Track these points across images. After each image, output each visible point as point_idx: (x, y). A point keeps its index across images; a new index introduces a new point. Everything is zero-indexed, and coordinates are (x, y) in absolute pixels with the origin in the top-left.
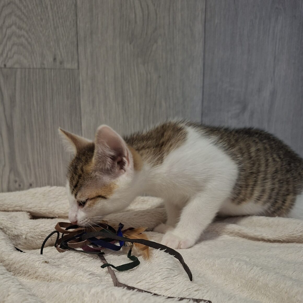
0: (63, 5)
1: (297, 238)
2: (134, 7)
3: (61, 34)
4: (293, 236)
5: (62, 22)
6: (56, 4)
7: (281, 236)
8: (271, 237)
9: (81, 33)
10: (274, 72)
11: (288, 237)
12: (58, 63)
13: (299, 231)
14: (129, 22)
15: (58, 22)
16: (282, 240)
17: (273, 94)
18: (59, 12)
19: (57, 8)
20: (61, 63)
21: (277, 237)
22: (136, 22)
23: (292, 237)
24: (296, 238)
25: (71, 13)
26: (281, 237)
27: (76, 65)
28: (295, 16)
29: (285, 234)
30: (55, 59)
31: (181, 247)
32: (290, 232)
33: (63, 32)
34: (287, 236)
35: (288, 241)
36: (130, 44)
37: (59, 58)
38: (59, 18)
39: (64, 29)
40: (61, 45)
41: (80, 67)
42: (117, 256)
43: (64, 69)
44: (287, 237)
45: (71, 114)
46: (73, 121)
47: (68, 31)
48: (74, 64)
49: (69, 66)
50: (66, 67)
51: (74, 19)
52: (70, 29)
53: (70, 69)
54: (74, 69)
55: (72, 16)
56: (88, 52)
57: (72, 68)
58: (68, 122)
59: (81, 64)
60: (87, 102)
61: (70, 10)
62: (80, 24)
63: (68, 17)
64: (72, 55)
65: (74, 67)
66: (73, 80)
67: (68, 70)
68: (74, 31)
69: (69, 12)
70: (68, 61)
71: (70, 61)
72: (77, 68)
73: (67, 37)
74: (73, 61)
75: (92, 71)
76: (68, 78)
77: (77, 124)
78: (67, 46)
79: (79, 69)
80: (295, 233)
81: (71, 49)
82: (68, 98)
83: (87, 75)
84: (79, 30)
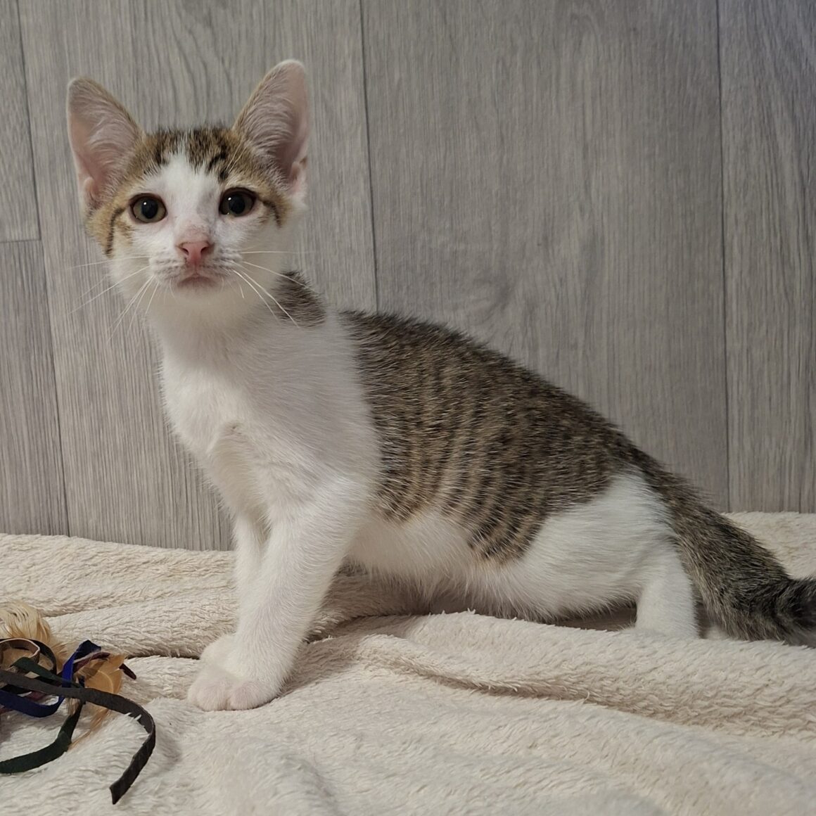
2: (171, 72)
4: (538, 677)
8: (483, 678)
9: (42, 153)
13: (552, 665)
17: (593, 247)
21: (501, 677)
23: (537, 681)
24: (548, 685)
25: (14, 108)
26: (512, 680)
27: (34, 228)
29: (519, 672)
32: (530, 667)
34: (525, 676)
41: (44, 233)
43: (4, 242)
45: (27, 348)
46: (32, 364)
47: (9, 151)
48: (29, 227)
49: (17, 234)
50: (8, 237)
51: (22, 123)
52: (15, 147)
53: (17, 242)
54: (27, 241)
55: (17, 116)
56: (62, 196)
57: (24, 239)
58: (20, 368)
59: (45, 225)
60: (64, 316)
61: (13, 102)
62: (36, 130)
63: (8, 120)
64: (22, 205)
65: (30, 236)
66: (29, 266)
67: (15, 243)
68: (25, 151)
69: (9, 106)
70: (13, 222)
71: (17, 222)
72: (35, 237)
73: (7, 167)
74: (25, 220)
75: (74, 241)
76: (15, 264)
77: (43, 370)
78: (9, 186)
79: (40, 239)
80: (541, 668)
81: (19, 192)
82: (17, 311)
83: (62, 250)
84: (36, 147)
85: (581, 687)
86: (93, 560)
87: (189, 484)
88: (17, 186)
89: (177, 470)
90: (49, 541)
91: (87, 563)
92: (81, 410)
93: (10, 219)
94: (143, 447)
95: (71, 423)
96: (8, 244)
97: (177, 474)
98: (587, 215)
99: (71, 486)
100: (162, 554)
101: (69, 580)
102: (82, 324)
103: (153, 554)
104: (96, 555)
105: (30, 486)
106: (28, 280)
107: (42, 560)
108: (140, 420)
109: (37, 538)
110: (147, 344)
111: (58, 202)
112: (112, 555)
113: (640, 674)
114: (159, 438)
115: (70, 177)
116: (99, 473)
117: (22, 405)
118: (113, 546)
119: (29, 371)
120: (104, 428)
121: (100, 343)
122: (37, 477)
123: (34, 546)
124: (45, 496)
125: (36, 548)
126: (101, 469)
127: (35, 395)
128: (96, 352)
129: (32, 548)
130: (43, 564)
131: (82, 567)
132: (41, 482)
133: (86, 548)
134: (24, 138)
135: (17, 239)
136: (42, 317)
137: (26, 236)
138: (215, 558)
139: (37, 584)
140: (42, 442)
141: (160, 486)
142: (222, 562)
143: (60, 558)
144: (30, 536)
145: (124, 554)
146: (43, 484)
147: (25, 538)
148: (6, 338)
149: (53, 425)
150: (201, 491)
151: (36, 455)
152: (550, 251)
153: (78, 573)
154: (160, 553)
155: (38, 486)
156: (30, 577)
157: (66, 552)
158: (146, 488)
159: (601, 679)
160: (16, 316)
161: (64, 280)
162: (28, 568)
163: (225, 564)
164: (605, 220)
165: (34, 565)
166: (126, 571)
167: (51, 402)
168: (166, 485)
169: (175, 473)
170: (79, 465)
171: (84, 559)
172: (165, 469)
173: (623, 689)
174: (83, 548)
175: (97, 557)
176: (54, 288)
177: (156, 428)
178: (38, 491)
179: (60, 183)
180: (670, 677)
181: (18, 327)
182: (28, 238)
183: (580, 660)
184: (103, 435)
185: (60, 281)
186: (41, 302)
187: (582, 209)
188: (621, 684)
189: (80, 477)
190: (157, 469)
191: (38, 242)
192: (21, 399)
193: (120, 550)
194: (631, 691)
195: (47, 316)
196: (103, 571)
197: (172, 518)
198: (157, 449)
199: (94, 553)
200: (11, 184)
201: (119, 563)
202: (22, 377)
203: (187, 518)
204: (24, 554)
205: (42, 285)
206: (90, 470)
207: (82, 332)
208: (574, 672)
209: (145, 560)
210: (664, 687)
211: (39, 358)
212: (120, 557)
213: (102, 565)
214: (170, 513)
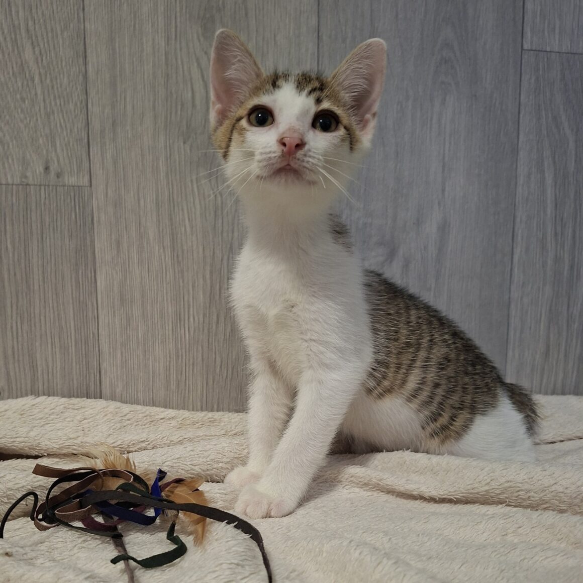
0: (62, 76)
1: (481, 495)
2: (191, 79)
3: (58, 125)
4: (473, 491)
5: (60, 104)
6: (50, 74)
7: (452, 490)
8: (434, 493)
9: (96, 124)
10: (443, 191)
11: (466, 493)
12: (52, 175)
13: (484, 483)
14: (182, 105)
15: (53, 103)
16: (455, 498)
17: (444, 228)
18: (55, 87)
19: (51, 80)
20: (58, 175)
21: (446, 492)
22: (194, 106)
23: (471, 493)
24: (479, 496)
25: (77, 89)
26: (453, 494)
27: (87, 178)
28: (475, 96)
29: (460, 488)
30: (47, 169)
31: (272, 514)
32: (468, 485)
33: (62, 121)
34: (463, 491)
35: (467, 501)
36: (184, 143)
37: (54, 167)
38: (55, 97)
39: (63, 116)
40: (58, 145)
41: (94, 182)
42: (148, 535)
43: (64, 186)
44: (463, 493)
45: (77, 265)
46: (80, 276)
47: (71, 120)
48: (83, 177)
49: (73, 181)
50: (67, 182)
51: (82, 100)
52: (75, 117)
53: (74, 186)
54: (81, 186)
55: (78, 95)
56: (108, 157)
57: (79, 184)
58: (71, 278)
59: (95, 177)
60: (106, 243)
61: (76, 84)
62: (92, 108)
63: (72, 96)
64: (78, 161)
65: (83, 183)
66: (81, 205)
67: (72, 188)
68: (82, 120)
69: (73, 87)
70: (71, 172)
71: (74, 172)
72: (87, 185)
73: (69, 131)
74: (80, 171)
75: (116, 190)
76: (71, 202)
77: (88, 282)
78: (69, 145)
79: (91, 186)
80: (477, 485)
81: (76, 151)
82: (71, 237)
83: (107, 197)
84: (91, 119)
85: (502, 497)
86: (127, 416)
87: (187, 367)
88: (75, 145)
89: (180, 358)
90: (93, 403)
91: (123, 418)
92: (114, 312)
93: (69, 169)
94: (157, 340)
95: (107, 321)
96: (66, 188)
97: (180, 360)
98: (442, 208)
99: (105, 365)
100: (173, 413)
101: (113, 430)
102: (118, 251)
103: (167, 413)
104: (129, 413)
105: (74, 364)
106: (80, 215)
107: (90, 416)
108: (156, 321)
109: (84, 401)
110: (164, 268)
111: (105, 161)
112: (140, 413)
113: (546, 487)
114: (169, 334)
115: (115, 144)
116: (125, 357)
117: (71, 306)
118: (139, 407)
119: (77, 282)
120: (131, 326)
121: (131, 265)
122: (79, 358)
123: (83, 406)
124: (85, 372)
125: (84, 408)
126: (127, 354)
127: (81, 299)
128: (128, 270)
129: (82, 407)
130: (91, 419)
131: (121, 421)
132: (82, 362)
133: (121, 408)
134: (83, 112)
135: (73, 184)
136: (89, 243)
137: (80, 183)
138: (207, 417)
139: (89, 432)
140: (85, 333)
141: (168, 368)
142: (213, 419)
143: (103, 415)
144: (78, 399)
145: (147, 413)
146: (84, 363)
147: (75, 401)
148: (62, 256)
149: (93, 322)
150: (195, 372)
151: (80, 343)
152: (420, 228)
153: (118, 425)
154: (171, 412)
155: (80, 365)
156: (83, 428)
157: (107, 411)
158: (158, 369)
159: (518, 491)
160: (70, 240)
161: (107, 217)
162: (81, 421)
163: (214, 420)
164: (452, 211)
165: (85, 419)
166: (150, 424)
167: (93, 305)
168: (172, 367)
169: (178, 359)
170: (112, 351)
171: (121, 415)
172: (172, 356)
173: (533, 497)
174: (119, 408)
175: (130, 415)
176: (99, 221)
177: (167, 328)
178: (80, 368)
179: (107, 147)
180: (567, 488)
181: (71, 249)
182: (81, 184)
183: (503, 480)
184: (129, 331)
185: (104, 218)
186: (89, 232)
187: (439, 204)
188: (532, 494)
189: (112, 359)
190: (166, 355)
191: (89, 188)
192: (71, 301)
193: (144, 410)
194: (538, 498)
195: (93, 241)
196: (135, 424)
197: (174, 390)
198: (167, 342)
199: (128, 412)
200: (71, 144)
201: (145, 418)
202: (72, 286)
203: (185, 390)
204: (76, 411)
205: (90, 219)
206: (119, 355)
207: (118, 256)
208: (500, 487)
209: (162, 417)
210: (562, 495)
211: (85, 273)
212: (145, 414)
213: (134, 420)
214: (173, 387)
